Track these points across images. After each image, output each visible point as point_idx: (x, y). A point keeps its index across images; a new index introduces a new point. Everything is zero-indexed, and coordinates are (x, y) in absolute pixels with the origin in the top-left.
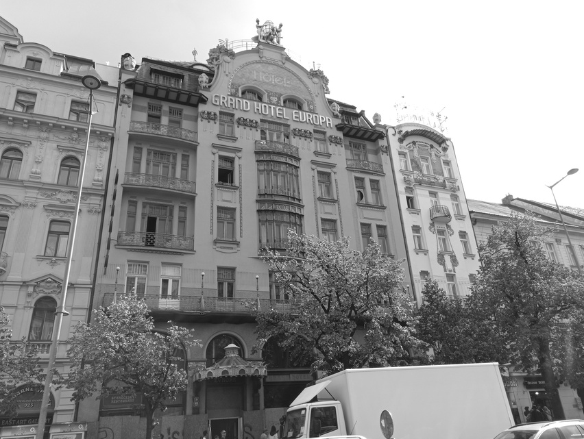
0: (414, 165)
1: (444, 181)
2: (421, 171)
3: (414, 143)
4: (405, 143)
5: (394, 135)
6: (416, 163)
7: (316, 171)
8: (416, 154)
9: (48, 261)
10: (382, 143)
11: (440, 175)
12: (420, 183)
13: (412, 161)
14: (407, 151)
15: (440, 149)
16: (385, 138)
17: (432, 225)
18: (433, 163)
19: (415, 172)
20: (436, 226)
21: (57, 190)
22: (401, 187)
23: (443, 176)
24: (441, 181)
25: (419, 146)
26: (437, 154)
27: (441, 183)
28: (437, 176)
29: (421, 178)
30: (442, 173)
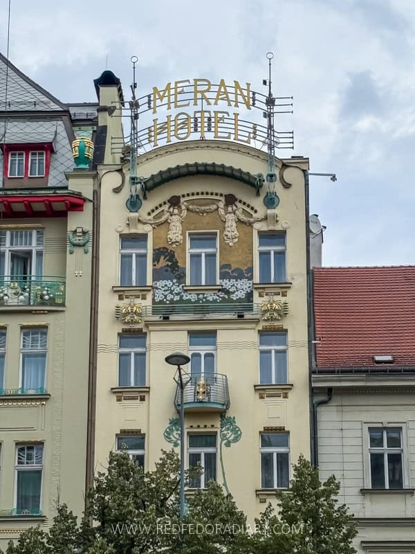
0: (163, 262)
1: (249, 296)
2: (181, 278)
3: (174, 202)
4: (147, 206)
5: (117, 190)
6: (171, 256)
8: (175, 232)
10: (79, 221)
13: (160, 253)
15: (258, 203)
16: (88, 207)
17: (176, 423)
18: (224, 247)
20: (186, 426)
22: (108, 334)
23: (251, 278)
24: (241, 295)
25: (191, 207)
26: (243, 217)
27: (240, 300)
28: (227, 284)
29: (177, 298)
30: (251, 270)
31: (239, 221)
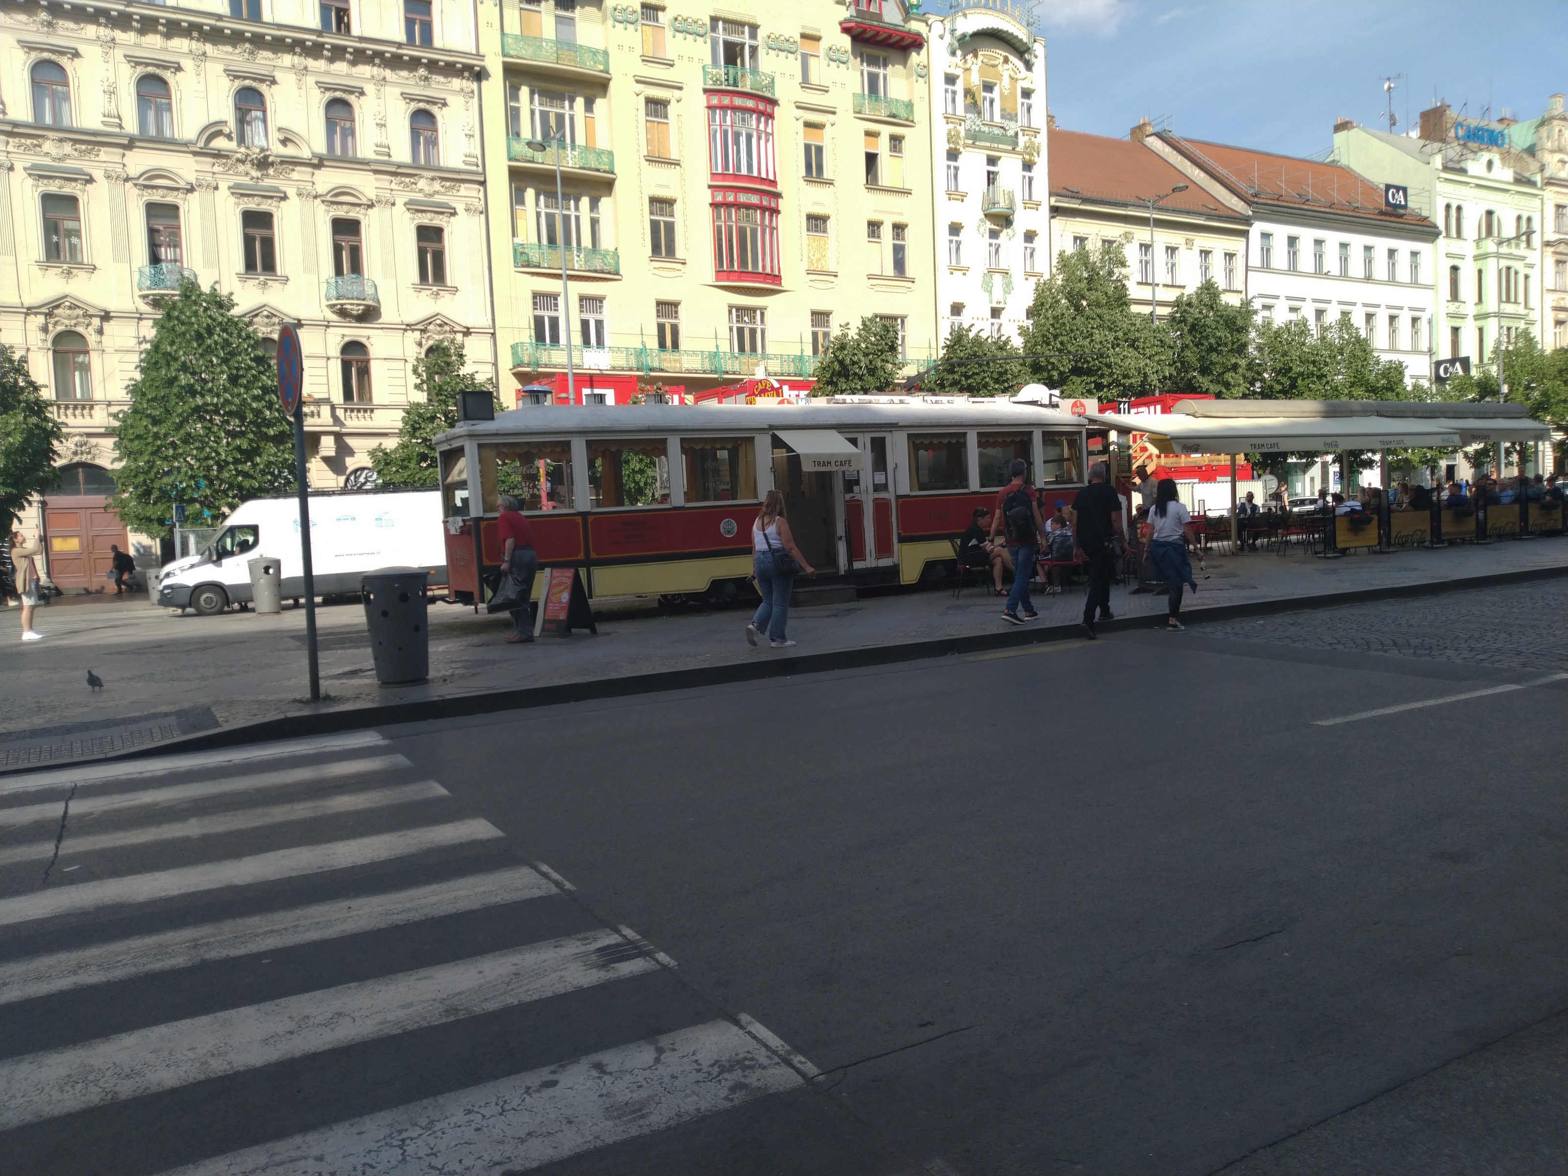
0: (969, 100)
1: (1017, 134)
2: (979, 113)
4: (959, 53)
5: (941, 37)
6: (973, 97)
7: (801, 123)
8: (975, 77)
9: (429, 292)
10: (919, 56)
11: (1011, 119)
12: (974, 137)
13: (968, 92)
14: (958, 72)
15: (1020, 65)
16: (925, 47)
17: (982, 221)
18: (1002, 95)
19: (969, 115)
20: (989, 223)
21: (416, 175)
22: (942, 147)
23: (1017, 121)
24: (1011, 133)
25: (985, 60)
26: (1013, 74)
27: (1011, 136)
28: (1006, 123)
29: (977, 129)
30: (1016, 115)
31: (1010, 76)
